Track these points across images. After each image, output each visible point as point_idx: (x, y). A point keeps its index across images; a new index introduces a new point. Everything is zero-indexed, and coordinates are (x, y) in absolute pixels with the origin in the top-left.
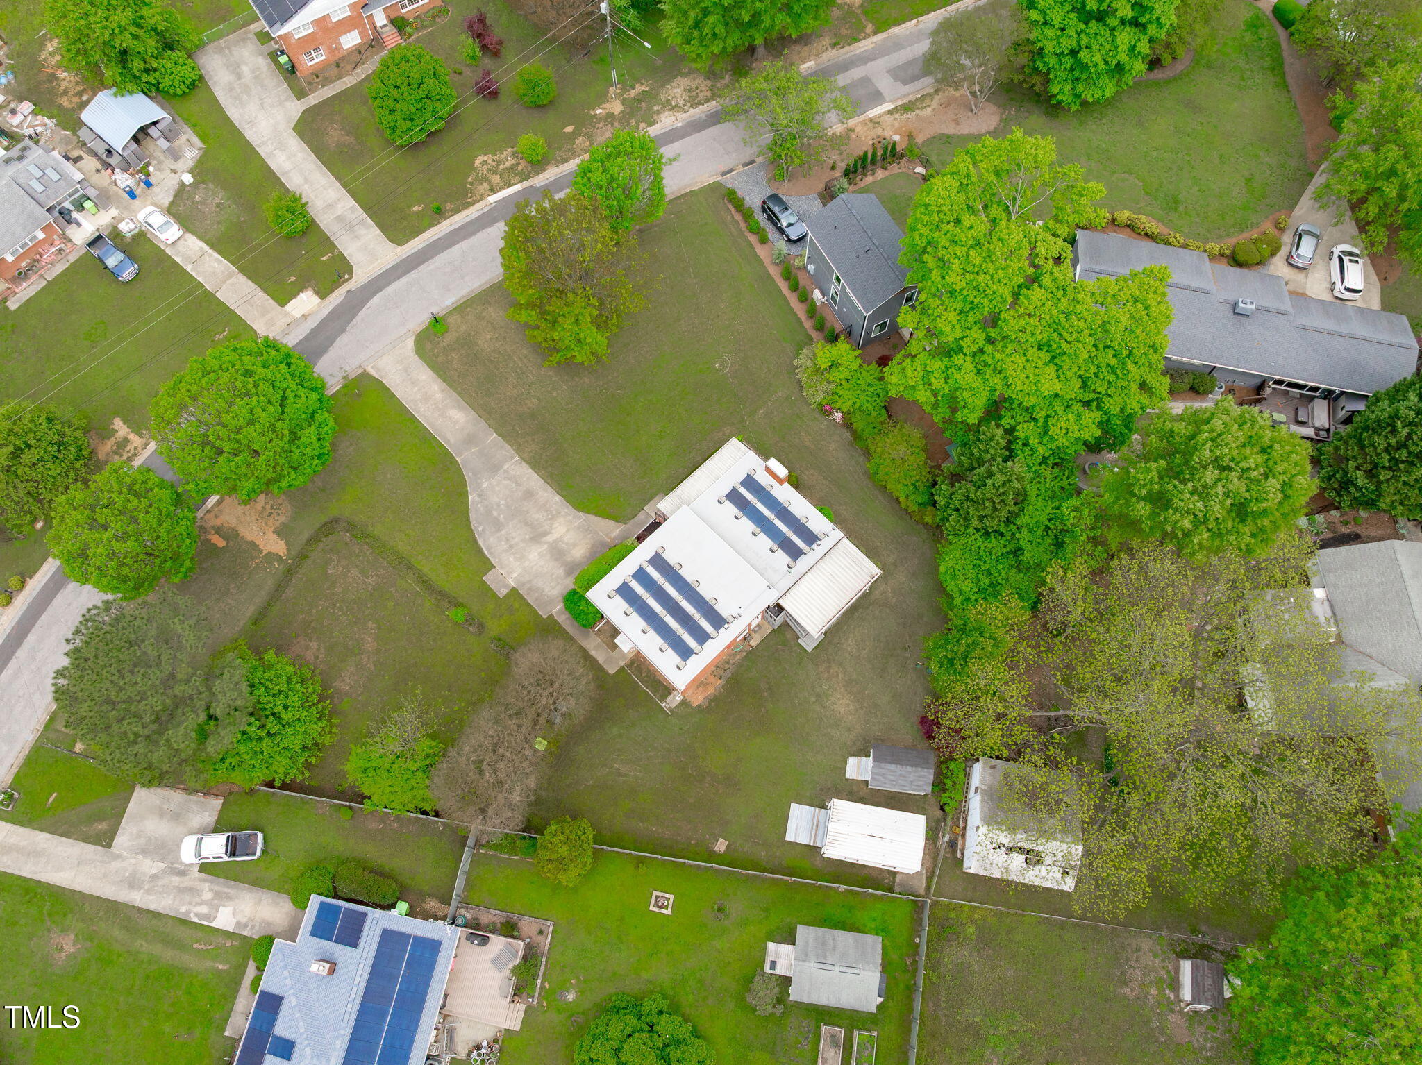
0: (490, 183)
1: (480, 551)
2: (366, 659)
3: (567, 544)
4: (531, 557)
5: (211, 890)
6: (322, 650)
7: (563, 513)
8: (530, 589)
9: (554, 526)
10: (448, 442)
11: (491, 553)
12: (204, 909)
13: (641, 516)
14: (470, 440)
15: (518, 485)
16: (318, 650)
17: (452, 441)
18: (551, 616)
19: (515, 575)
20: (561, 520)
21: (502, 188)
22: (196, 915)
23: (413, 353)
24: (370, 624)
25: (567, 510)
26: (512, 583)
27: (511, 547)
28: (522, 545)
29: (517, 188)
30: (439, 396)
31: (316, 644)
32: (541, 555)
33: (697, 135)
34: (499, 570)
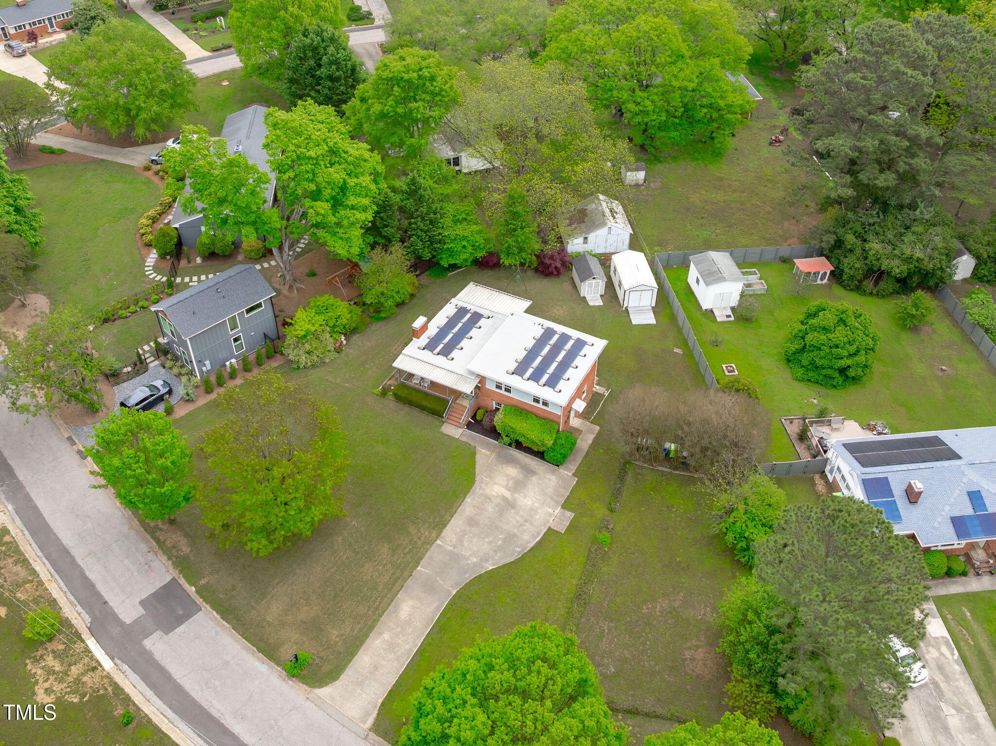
0: (83, 674)
1: (539, 543)
2: (677, 603)
3: (508, 481)
4: (529, 503)
5: (929, 652)
6: (689, 644)
7: (481, 491)
8: (558, 496)
9: (494, 493)
10: (438, 608)
11: (538, 534)
12: (944, 649)
13: (464, 439)
14: (430, 587)
15: (465, 533)
16: (690, 649)
17: (436, 604)
18: (573, 474)
19: (550, 510)
20: (488, 491)
21: (92, 658)
22: (953, 654)
23: (337, 683)
24: (645, 611)
25: (477, 489)
26: (559, 509)
27: (526, 521)
28: (521, 513)
29: (92, 644)
30: (386, 636)
31: (687, 653)
32: (525, 497)
33: (28, 489)
34: (551, 523)
